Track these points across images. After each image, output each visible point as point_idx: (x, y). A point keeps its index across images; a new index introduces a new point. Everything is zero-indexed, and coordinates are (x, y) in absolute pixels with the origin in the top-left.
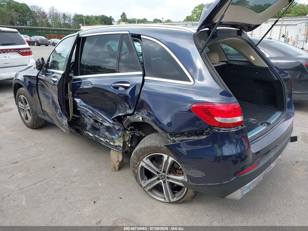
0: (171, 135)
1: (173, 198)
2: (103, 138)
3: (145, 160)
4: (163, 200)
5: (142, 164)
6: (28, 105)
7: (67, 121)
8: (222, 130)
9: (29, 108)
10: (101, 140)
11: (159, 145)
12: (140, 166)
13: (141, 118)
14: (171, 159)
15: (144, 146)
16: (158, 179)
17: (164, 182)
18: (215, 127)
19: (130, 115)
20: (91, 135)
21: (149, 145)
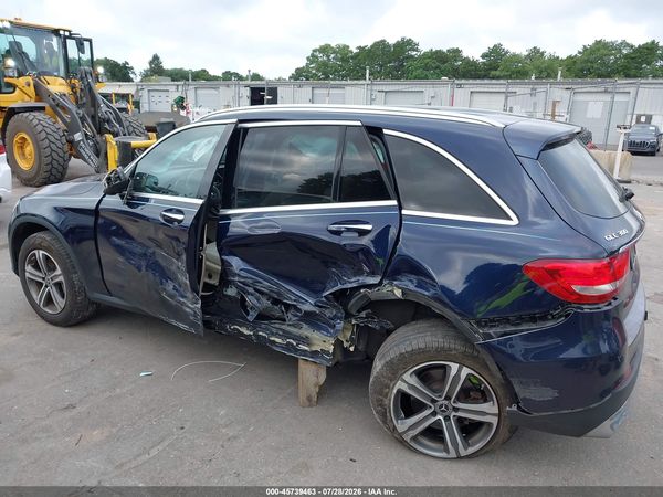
0: (479, 323)
1: (466, 449)
2: (280, 336)
3: (407, 376)
4: (444, 455)
5: (400, 385)
6: (59, 271)
7: (199, 306)
8: (587, 309)
9: (61, 278)
10: (274, 342)
11: (447, 345)
12: (395, 391)
13: (398, 293)
14: (465, 371)
15: (409, 349)
16: (434, 414)
17: (447, 418)
18: (570, 303)
19: (370, 286)
20: (246, 332)
21: (422, 346)
